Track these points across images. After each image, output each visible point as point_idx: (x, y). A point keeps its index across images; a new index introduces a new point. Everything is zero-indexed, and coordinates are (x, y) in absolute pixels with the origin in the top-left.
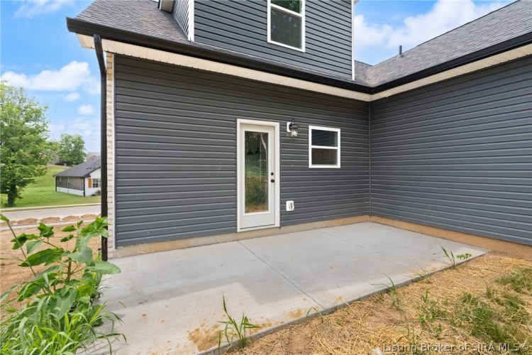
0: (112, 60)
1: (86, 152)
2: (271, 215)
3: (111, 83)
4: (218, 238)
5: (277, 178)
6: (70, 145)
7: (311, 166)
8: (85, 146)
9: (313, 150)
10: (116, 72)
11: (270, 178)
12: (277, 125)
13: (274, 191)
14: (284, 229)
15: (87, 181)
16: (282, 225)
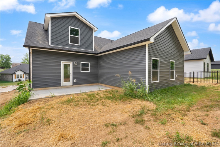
0: (32, 50)
1: (12, 63)
2: (71, 83)
3: (31, 55)
4: (57, 87)
5: (72, 74)
6: (4, 59)
7: (81, 71)
8: (11, 60)
9: (82, 68)
10: (33, 53)
11: (70, 74)
12: (72, 62)
13: (71, 77)
14: (74, 86)
15: (14, 75)
16: (73, 85)
